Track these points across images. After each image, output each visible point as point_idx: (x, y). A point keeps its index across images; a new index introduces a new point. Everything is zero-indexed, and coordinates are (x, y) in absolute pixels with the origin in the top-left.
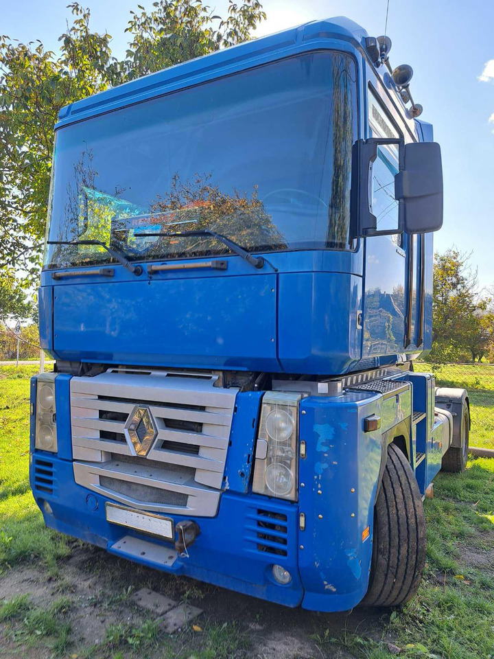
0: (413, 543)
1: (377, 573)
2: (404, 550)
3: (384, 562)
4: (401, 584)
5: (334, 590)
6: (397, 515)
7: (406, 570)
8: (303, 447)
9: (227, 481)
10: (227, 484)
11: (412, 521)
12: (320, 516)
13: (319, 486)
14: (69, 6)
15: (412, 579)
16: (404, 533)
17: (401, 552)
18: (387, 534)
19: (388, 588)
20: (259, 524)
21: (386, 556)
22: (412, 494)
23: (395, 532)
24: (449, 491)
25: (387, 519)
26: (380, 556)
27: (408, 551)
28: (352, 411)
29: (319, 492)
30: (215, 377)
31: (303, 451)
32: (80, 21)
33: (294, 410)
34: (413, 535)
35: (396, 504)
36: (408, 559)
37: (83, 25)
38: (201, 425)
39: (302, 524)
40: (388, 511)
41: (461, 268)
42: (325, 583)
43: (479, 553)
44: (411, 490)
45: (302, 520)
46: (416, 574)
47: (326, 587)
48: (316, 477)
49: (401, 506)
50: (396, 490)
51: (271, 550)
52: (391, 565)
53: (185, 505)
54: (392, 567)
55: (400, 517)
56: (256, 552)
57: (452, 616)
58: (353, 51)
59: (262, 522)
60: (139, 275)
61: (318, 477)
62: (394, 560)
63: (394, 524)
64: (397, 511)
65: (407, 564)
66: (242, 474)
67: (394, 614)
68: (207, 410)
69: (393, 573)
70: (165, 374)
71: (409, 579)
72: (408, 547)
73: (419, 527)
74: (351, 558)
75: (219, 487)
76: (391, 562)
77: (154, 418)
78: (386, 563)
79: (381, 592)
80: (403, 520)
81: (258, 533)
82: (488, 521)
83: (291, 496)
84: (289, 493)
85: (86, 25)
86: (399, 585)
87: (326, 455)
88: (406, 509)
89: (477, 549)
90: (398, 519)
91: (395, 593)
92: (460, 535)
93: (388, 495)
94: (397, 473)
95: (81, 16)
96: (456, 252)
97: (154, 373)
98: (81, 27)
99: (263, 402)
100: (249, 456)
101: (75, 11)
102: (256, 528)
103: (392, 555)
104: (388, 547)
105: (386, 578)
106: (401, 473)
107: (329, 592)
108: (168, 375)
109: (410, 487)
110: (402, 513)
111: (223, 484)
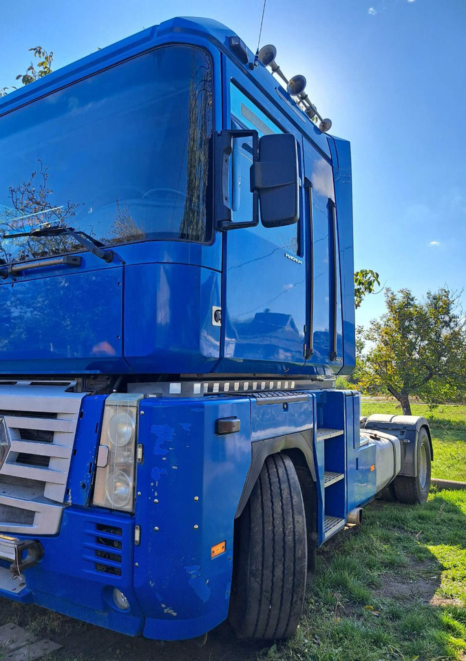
0: (289, 564)
1: (250, 599)
2: (278, 572)
3: (256, 586)
4: (278, 611)
5: (175, 614)
6: (273, 532)
7: (282, 594)
8: (140, 451)
9: (70, 494)
10: (70, 497)
11: (290, 538)
12: (157, 528)
13: (156, 494)
14: (32, 49)
15: (289, 604)
16: (279, 552)
17: (276, 574)
18: (261, 554)
19: (263, 617)
20: (98, 540)
21: (259, 580)
22: (292, 509)
23: (269, 551)
24: (397, 520)
25: (261, 536)
26: (252, 579)
27: (283, 572)
28: (196, 410)
29: (156, 500)
30: (73, 383)
31: (140, 456)
32: (42, 64)
33: (134, 410)
34: (289, 555)
35: (273, 520)
36: (283, 582)
37: (46, 67)
38: (52, 433)
39: (137, 538)
40: (263, 528)
41: (452, 306)
42: (163, 606)
43: (404, 583)
44: (292, 503)
45: (137, 533)
46: (295, 599)
47: (165, 611)
48: (152, 484)
49: (278, 522)
50: (275, 504)
51: (110, 570)
52: (264, 589)
53: (31, 523)
54: (266, 591)
55: (276, 533)
56: (94, 572)
57: (340, 649)
58: (206, 46)
59: (102, 538)
60: (5, 278)
61: (155, 484)
62: (267, 584)
63: (268, 541)
64: (274, 527)
65: (283, 587)
66: (84, 486)
67: (274, 648)
68: (59, 417)
69: (267, 598)
70: (29, 382)
71: (287, 605)
72: (284, 568)
73: (297, 546)
74: (194, 577)
75: (62, 501)
76: (264, 586)
77: (8, 429)
78: (259, 586)
79: (257, 621)
80: (279, 537)
81: (97, 551)
82: (427, 551)
83: (128, 507)
84: (127, 504)
85: (48, 66)
86: (275, 612)
87: (164, 459)
88: (284, 526)
89: (404, 579)
90: (274, 535)
91: (273, 622)
92: (391, 565)
93: (266, 510)
94: (280, 486)
95: (43, 59)
96: (447, 290)
97: (20, 382)
98: (44, 69)
99: (106, 404)
100: (91, 464)
101: (37, 54)
102: (93, 545)
103: (265, 577)
104: (260, 568)
105: (260, 604)
106: (285, 486)
107: (169, 616)
108: (32, 384)
109: (292, 501)
110: (279, 530)
111: (66, 498)
